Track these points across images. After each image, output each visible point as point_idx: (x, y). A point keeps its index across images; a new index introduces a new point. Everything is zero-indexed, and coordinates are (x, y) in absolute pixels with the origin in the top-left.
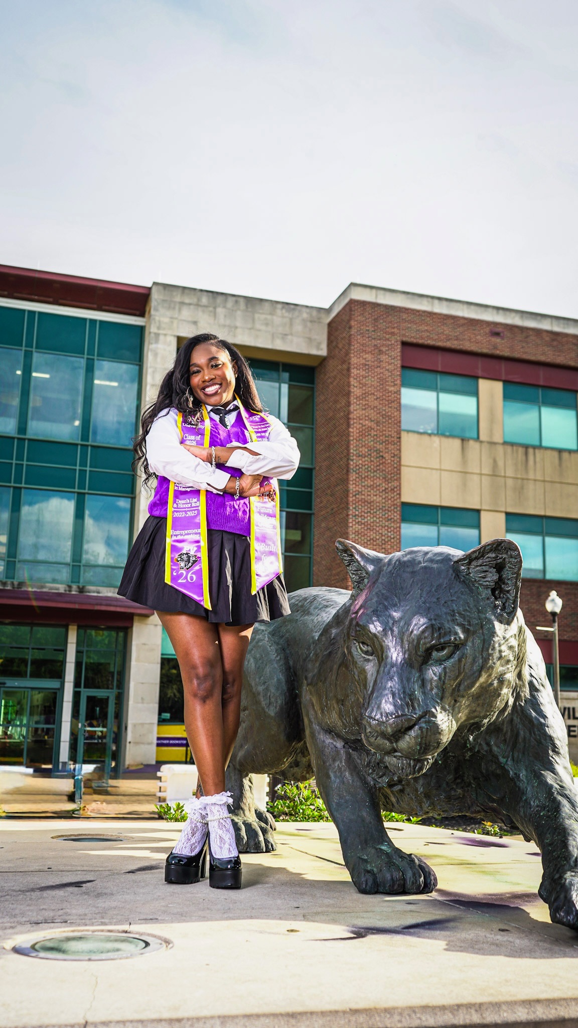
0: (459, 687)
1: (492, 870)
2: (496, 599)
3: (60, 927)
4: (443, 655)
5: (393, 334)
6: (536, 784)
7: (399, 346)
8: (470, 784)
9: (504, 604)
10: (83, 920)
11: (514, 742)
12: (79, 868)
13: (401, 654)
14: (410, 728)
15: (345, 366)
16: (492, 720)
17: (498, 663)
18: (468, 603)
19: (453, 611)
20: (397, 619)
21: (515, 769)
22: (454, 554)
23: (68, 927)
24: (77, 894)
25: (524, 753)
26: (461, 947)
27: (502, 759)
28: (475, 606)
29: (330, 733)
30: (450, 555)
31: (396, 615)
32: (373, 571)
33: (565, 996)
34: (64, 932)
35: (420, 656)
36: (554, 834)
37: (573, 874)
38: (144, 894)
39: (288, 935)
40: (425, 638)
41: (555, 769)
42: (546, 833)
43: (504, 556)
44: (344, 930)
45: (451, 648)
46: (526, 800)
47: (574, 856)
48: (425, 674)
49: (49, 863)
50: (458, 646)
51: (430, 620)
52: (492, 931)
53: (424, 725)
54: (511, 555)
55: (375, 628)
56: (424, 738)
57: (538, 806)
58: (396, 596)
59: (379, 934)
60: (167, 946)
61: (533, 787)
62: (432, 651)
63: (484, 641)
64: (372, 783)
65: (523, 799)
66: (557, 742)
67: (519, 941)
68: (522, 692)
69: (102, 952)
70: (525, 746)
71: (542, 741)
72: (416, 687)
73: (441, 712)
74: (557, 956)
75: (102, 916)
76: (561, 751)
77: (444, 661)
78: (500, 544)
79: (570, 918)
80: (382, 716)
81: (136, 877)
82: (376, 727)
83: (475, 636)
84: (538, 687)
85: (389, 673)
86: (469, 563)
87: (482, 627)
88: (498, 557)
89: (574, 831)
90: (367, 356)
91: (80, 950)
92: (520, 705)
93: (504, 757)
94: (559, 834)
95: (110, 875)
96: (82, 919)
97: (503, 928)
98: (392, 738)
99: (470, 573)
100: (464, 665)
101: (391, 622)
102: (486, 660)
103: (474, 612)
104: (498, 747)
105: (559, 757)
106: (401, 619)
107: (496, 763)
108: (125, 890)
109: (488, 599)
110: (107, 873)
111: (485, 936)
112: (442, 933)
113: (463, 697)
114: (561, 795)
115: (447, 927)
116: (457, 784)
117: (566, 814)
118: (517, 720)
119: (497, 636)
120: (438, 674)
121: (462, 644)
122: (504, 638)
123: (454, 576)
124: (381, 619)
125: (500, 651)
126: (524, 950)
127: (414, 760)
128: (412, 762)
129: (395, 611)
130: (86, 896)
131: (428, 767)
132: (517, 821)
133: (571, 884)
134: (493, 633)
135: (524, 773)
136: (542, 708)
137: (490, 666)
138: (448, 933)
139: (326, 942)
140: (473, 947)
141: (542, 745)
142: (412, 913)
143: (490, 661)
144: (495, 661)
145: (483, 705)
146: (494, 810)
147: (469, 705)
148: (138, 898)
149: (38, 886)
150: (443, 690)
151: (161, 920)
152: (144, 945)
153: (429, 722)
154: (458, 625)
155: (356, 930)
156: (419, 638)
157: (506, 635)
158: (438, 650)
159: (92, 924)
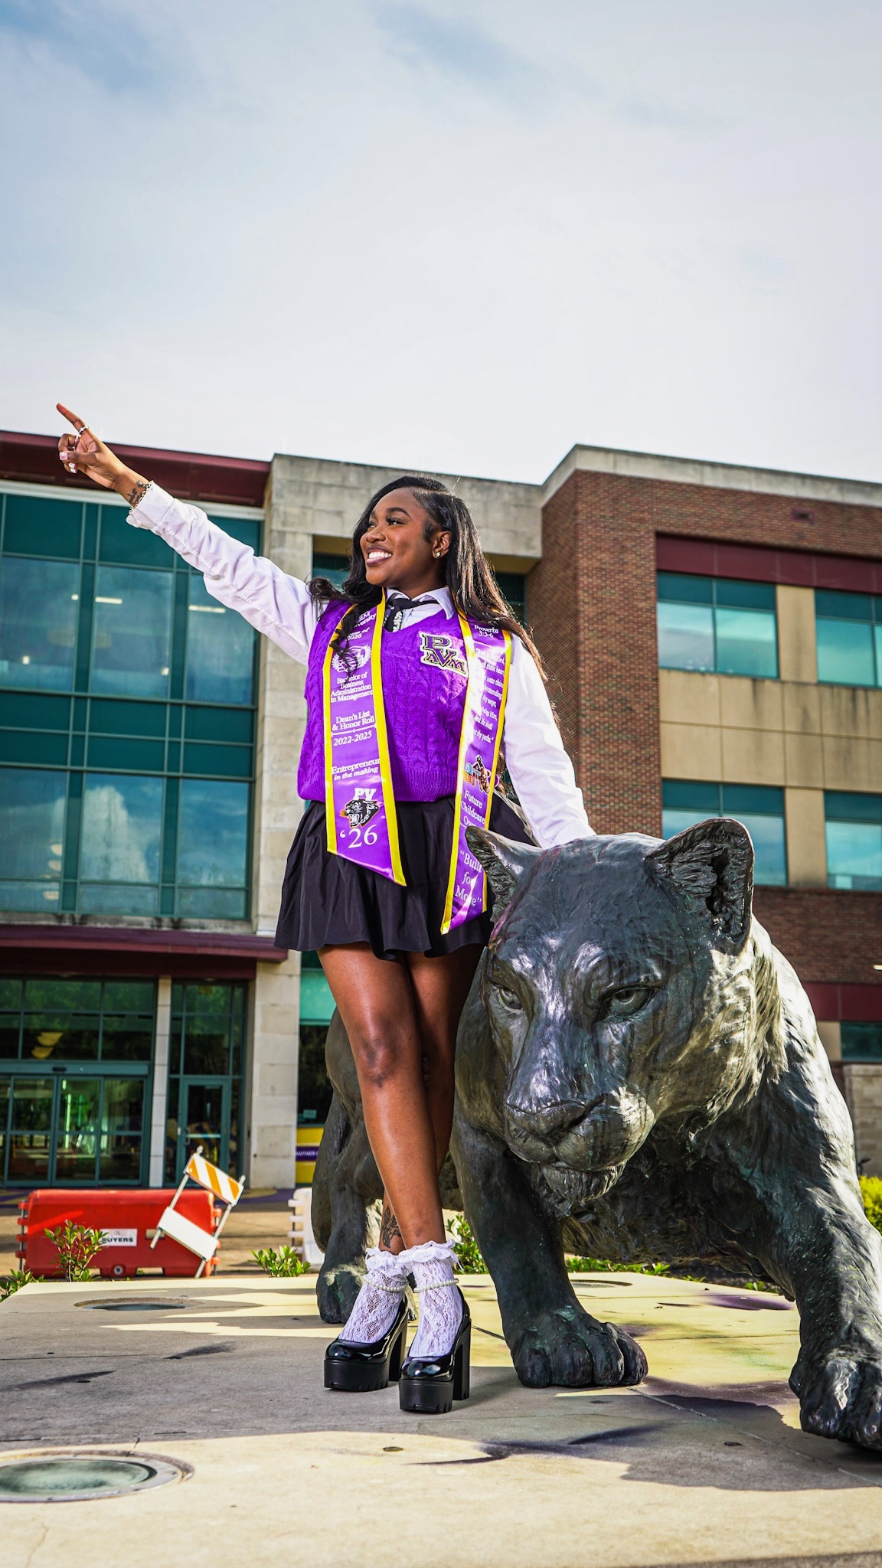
0: (656, 1055)
1: (749, 1347)
2: (715, 914)
3: (26, 1448)
4: (628, 1005)
5: (642, 521)
6: (798, 1209)
7: (652, 540)
8: (696, 1211)
9: (727, 923)
10: (68, 1435)
11: (763, 1143)
12: (97, 1353)
13: (561, 1005)
14: (577, 1122)
15: (570, 573)
16: (726, 1109)
17: (720, 1016)
18: (667, 922)
19: (644, 934)
20: (554, 950)
21: (766, 1186)
22: (648, 845)
23: (41, 1447)
24: (76, 1394)
25: (779, 1160)
26: (653, 1472)
27: (745, 1170)
28: (680, 926)
29: (483, 1134)
30: (640, 846)
31: (554, 943)
32: (522, 875)
33: (795, 1553)
34: (30, 1455)
35: (592, 1008)
36: (820, 1288)
37: (842, 1352)
38: (181, 1391)
39: (382, 1455)
40: (598, 978)
41: (829, 1184)
42: (808, 1288)
43: (726, 845)
44: (475, 1447)
45: (642, 994)
46: (781, 1235)
47: (846, 1323)
48: (601, 1035)
49: (55, 1344)
50: (651, 990)
51: (606, 949)
52: (714, 1445)
53: (598, 1117)
54: (735, 843)
55: (522, 964)
56: (600, 1138)
57: (799, 1244)
58: (554, 914)
59: (529, 1453)
60: (183, 1477)
61: (793, 1213)
62: (611, 999)
63: (695, 981)
64: (549, 1211)
65: (777, 1233)
66: (833, 1141)
67: (749, 1461)
68: (775, 1062)
69: (74, 1488)
70: (781, 1148)
71: (809, 1139)
72: (586, 1057)
73: (627, 1096)
74: (805, 1486)
75: (101, 1429)
76: (841, 1156)
77: (631, 1014)
78: (718, 827)
79: (831, 1424)
80: (531, 1103)
81: (180, 1365)
82: (522, 1122)
83: (680, 974)
84: (801, 1054)
85: (542, 1035)
86: (671, 859)
87: (691, 960)
88: (715, 847)
89: (851, 1282)
90: (603, 555)
91: (41, 1485)
92: (773, 1084)
93: (747, 1167)
94: (828, 1288)
95: (140, 1363)
96: (65, 1435)
97: (732, 1440)
98: (548, 1139)
99: (672, 874)
100: (663, 1021)
101: (546, 954)
102: (699, 1012)
103: (678, 936)
104: (738, 1150)
105: (837, 1165)
106: (561, 949)
107: (734, 1176)
108: (154, 1386)
109: (701, 914)
110: (138, 1359)
111: (700, 1454)
112: (632, 1449)
113: (663, 1070)
114: (836, 1226)
115: (642, 1440)
116: (677, 1211)
117: (842, 1256)
118: (767, 1107)
119: (717, 973)
120: (620, 1036)
121: (659, 987)
122: (729, 976)
123: (646, 878)
124: (530, 949)
125: (722, 998)
126: (755, 1476)
127: (588, 1173)
128: (583, 1176)
129: (552, 937)
130: (88, 1398)
131: (611, 1184)
132: (769, 1268)
133: (835, 1369)
134: (709, 968)
135: (780, 1190)
136: (808, 1087)
137: (705, 1022)
138: (641, 1450)
139: (439, 1468)
140: (672, 1474)
141: (809, 1146)
142: (594, 1418)
143: (706, 1013)
144: (713, 1013)
145: (698, 1082)
146: (735, 1251)
147: (674, 1084)
148: (168, 1399)
149: (20, 1382)
150: (630, 1061)
151: (190, 1434)
152: (145, 1473)
153: (607, 1111)
154: (651, 956)
155: (495, 1446)
156: (589, 979)
157: (731, 972)
158: (620, 997)
159: (78, 1443)
